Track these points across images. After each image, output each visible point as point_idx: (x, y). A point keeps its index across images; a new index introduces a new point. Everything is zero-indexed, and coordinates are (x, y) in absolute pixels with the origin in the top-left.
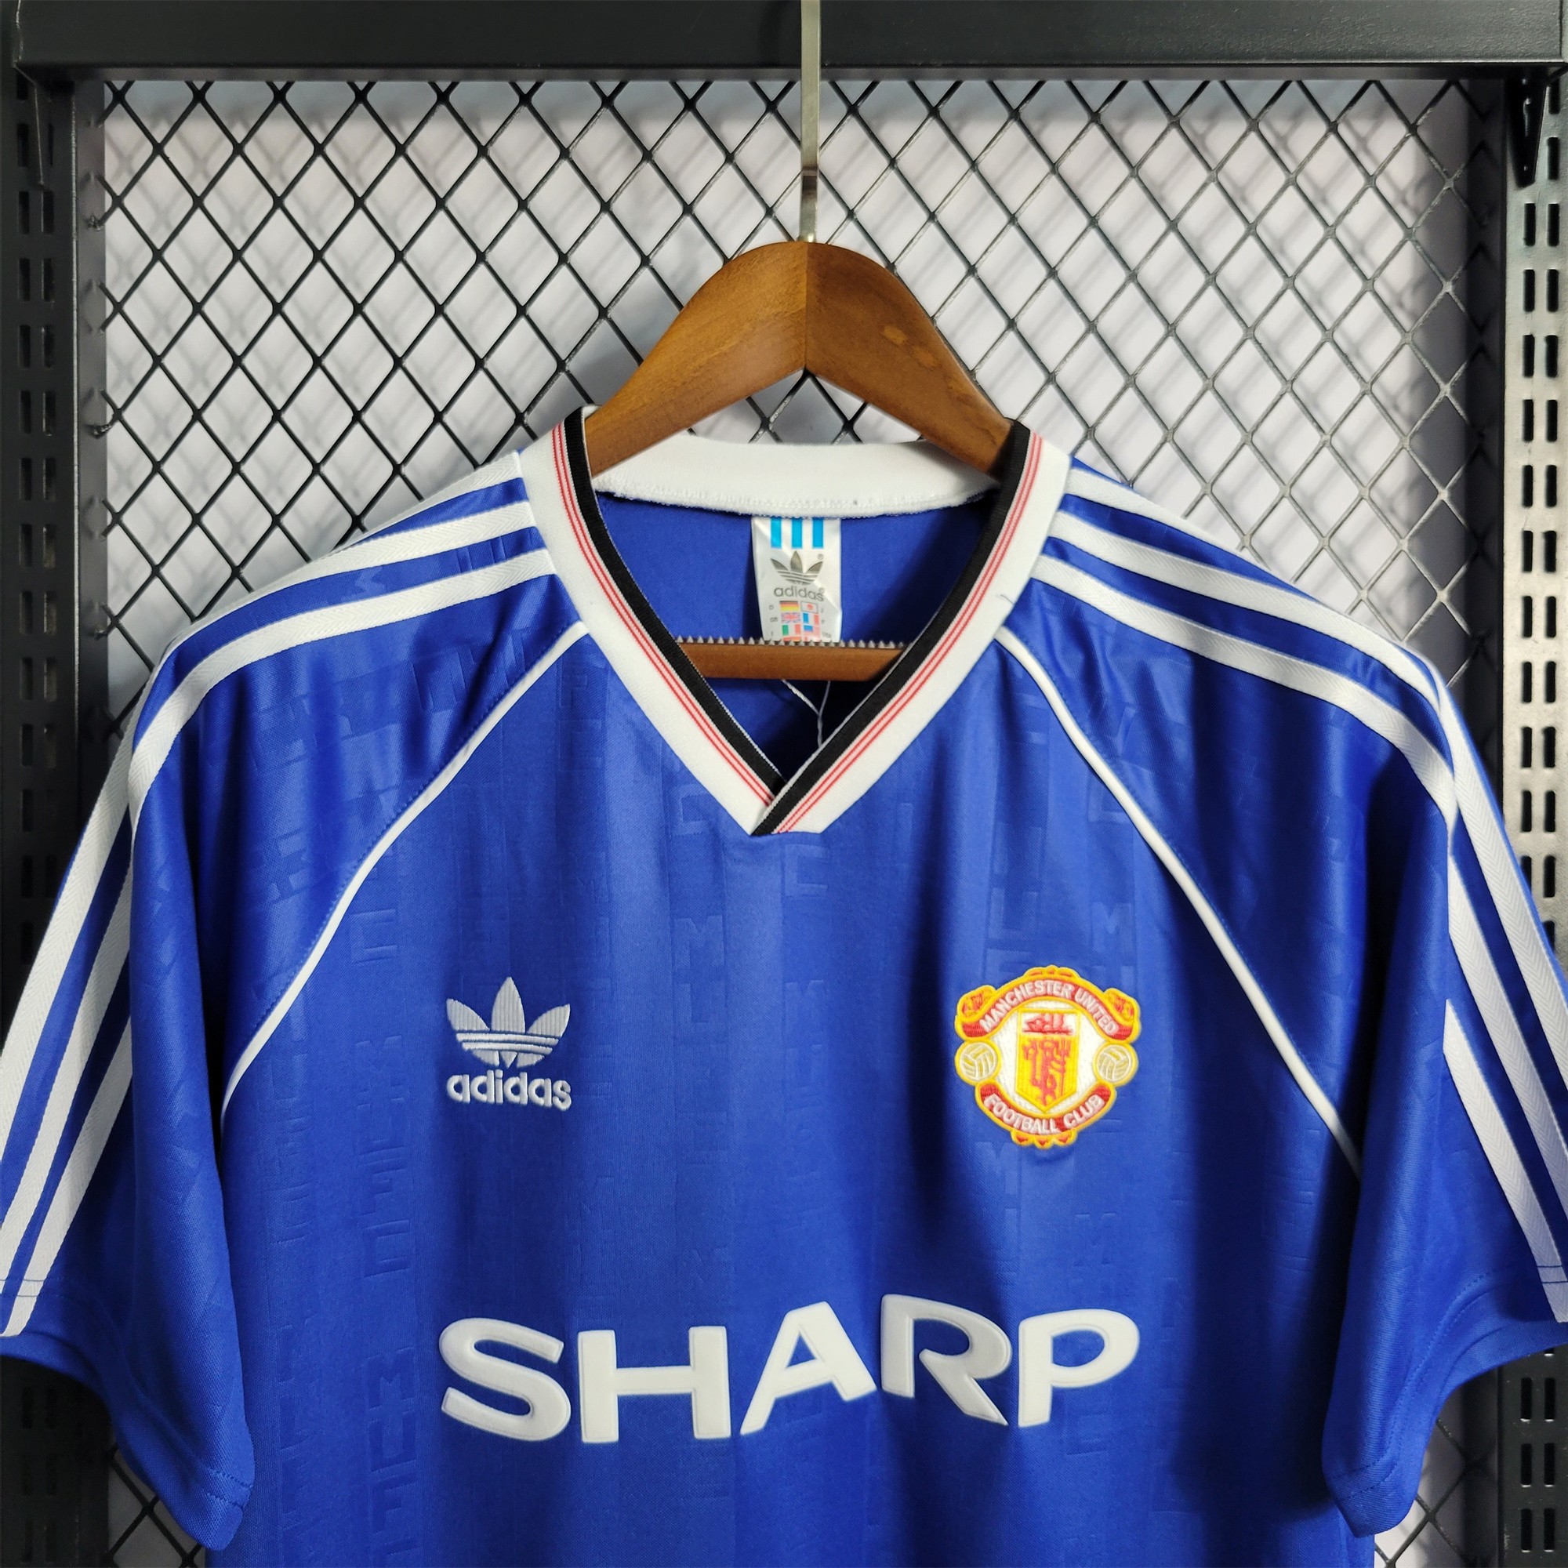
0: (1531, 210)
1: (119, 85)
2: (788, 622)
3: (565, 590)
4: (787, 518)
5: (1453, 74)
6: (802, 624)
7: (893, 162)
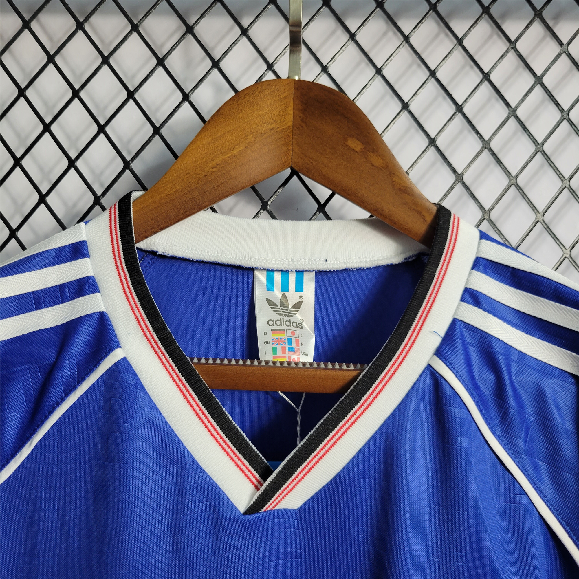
2: (277, 345)
3: (111, 323)
4: (277, 270)
6: (287, 346)
7: (352, 36)
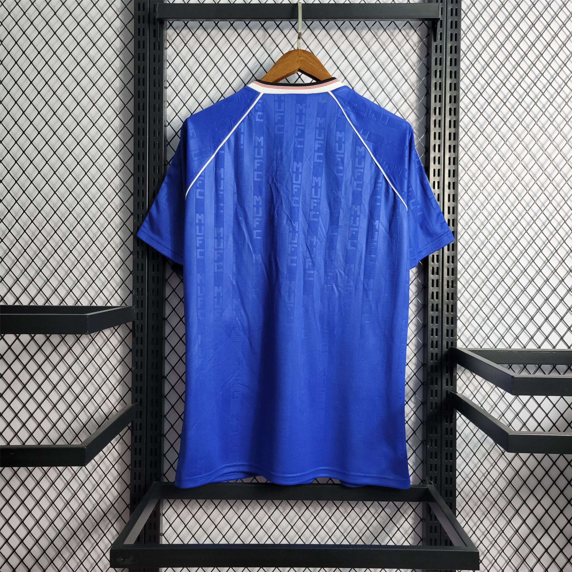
0: (436, 46)
1: (171, 22)
5: (423, 20)
7: (316, 37)
